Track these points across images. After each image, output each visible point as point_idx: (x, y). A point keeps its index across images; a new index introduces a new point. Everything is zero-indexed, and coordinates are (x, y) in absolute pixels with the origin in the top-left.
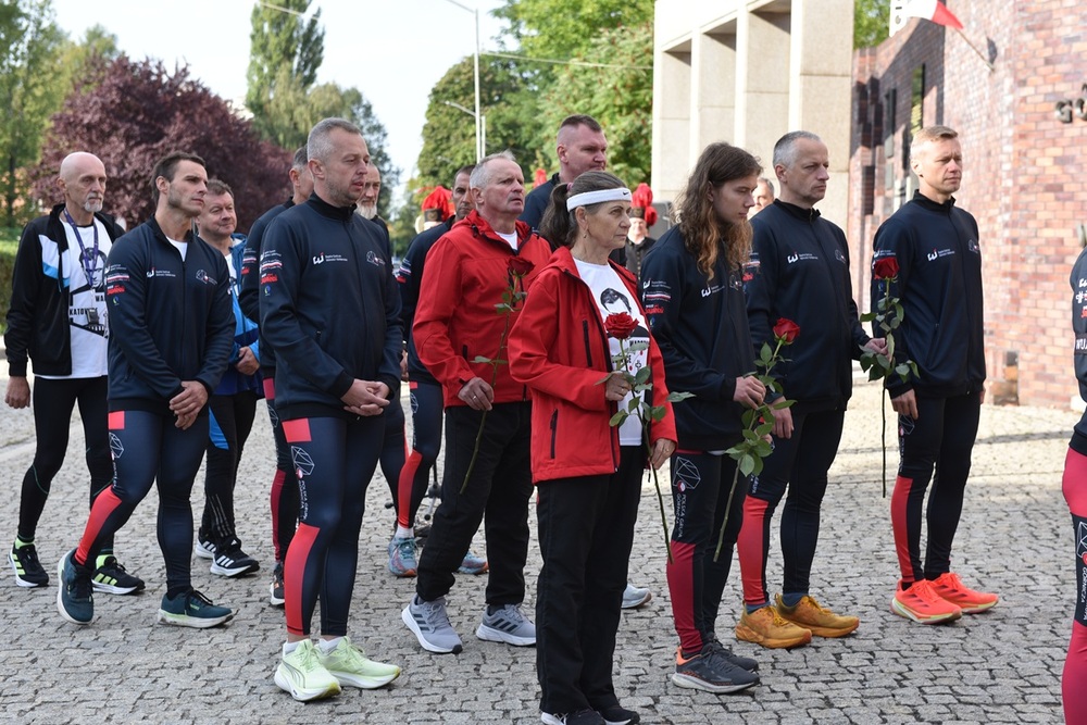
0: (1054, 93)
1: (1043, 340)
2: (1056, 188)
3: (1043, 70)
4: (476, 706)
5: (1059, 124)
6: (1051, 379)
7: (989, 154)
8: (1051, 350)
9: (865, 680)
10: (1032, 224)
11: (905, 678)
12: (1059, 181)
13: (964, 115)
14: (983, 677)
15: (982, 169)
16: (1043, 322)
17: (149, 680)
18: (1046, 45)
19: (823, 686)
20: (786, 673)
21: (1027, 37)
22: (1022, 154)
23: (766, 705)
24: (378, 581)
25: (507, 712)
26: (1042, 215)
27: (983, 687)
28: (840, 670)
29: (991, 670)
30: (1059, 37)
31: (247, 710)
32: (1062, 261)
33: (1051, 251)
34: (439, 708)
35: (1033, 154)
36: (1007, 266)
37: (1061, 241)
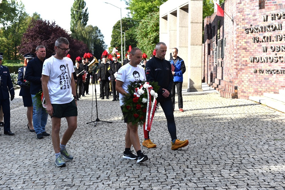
0: (244, 27)
1: (243, 84)
2: (245, 49)
3: (242, 22)
4: (93, 167)
5: (246, 34)
6: (245, 92)
7: (233, 41)
8: (244, 86)
9: (180, 160)
10: (240, 57)
11: (188, 159)
12: (246, 47)
13: (228, 32)
14: (205, 158)
15: (231, 44)
16: (243, 79)
17: (22, 163)
18: (243, 16)
19: (170, 161)
20: (163, 159)
21: (239, 14)
22: (238, 41)
23: (156, 166)
24: (79, 140)
25: (99, 168)
26: (242, 55)
27: (204, 161)
28: (175, 158)
29: (207, 157)
30: (245, 14)
31: (42, 169)
32: (247, 65)
33: (244, 63)
34: (84, 167)
35: (240, 41)
36: (235, 67)
37: (246, 61)
